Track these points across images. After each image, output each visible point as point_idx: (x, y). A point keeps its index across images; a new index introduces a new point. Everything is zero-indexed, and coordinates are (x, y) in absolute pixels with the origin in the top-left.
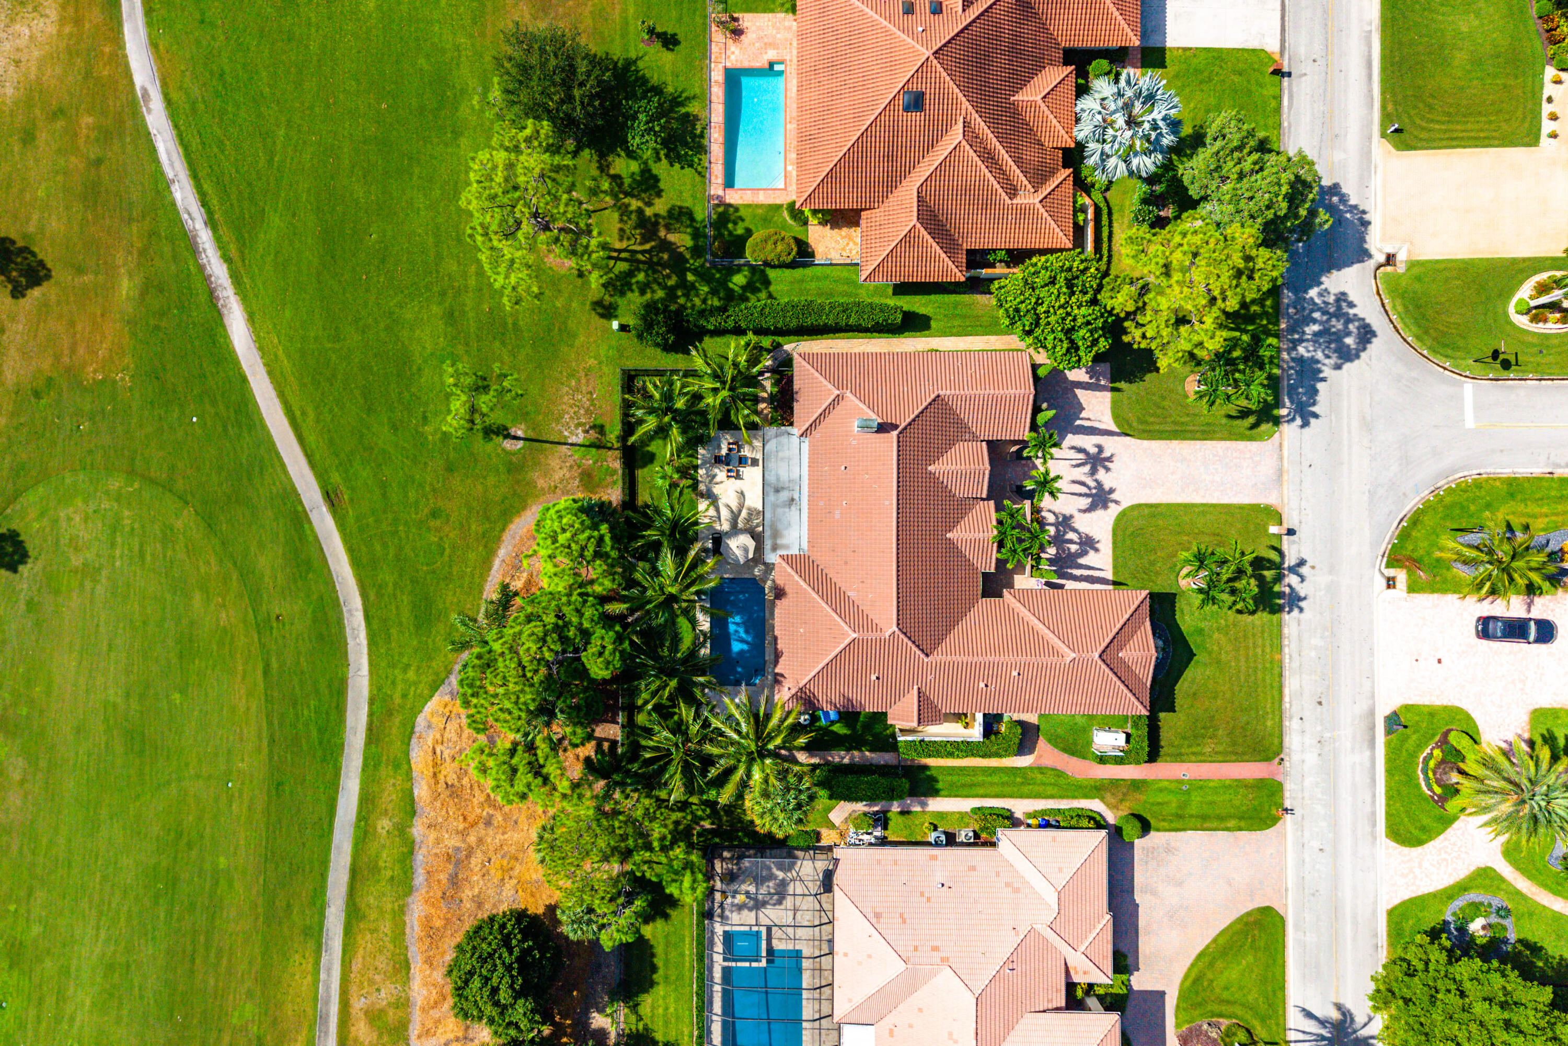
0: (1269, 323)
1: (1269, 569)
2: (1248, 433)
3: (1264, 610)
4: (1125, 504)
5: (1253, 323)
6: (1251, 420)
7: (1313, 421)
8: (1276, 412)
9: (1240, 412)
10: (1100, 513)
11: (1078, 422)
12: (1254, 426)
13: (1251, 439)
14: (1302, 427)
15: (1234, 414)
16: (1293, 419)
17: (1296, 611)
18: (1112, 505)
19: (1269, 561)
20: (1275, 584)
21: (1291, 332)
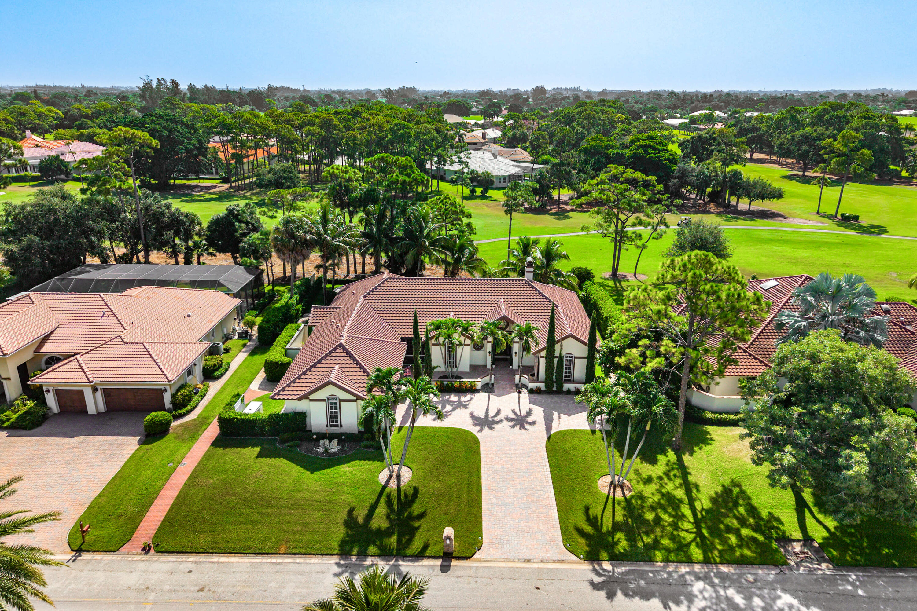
0: (720, 551)
1: (399, 541)
2: (571, 528)
3: (348, 535)
4: (479, 436)
5: (711, 533)
6: (588, 529)
7: (602, 594)
8: (604, 555)
9: (596, 518)
10: (471, 422)
11: (555, 414)
12: (581, 532)
13: (564, 530)
14: (592, 583)
15: (592, 512)
16: (598, 574)
17: (337, 570)
18: (478, 428)
19: (410, 541)
20: (379, 548)
21: (720, 575)
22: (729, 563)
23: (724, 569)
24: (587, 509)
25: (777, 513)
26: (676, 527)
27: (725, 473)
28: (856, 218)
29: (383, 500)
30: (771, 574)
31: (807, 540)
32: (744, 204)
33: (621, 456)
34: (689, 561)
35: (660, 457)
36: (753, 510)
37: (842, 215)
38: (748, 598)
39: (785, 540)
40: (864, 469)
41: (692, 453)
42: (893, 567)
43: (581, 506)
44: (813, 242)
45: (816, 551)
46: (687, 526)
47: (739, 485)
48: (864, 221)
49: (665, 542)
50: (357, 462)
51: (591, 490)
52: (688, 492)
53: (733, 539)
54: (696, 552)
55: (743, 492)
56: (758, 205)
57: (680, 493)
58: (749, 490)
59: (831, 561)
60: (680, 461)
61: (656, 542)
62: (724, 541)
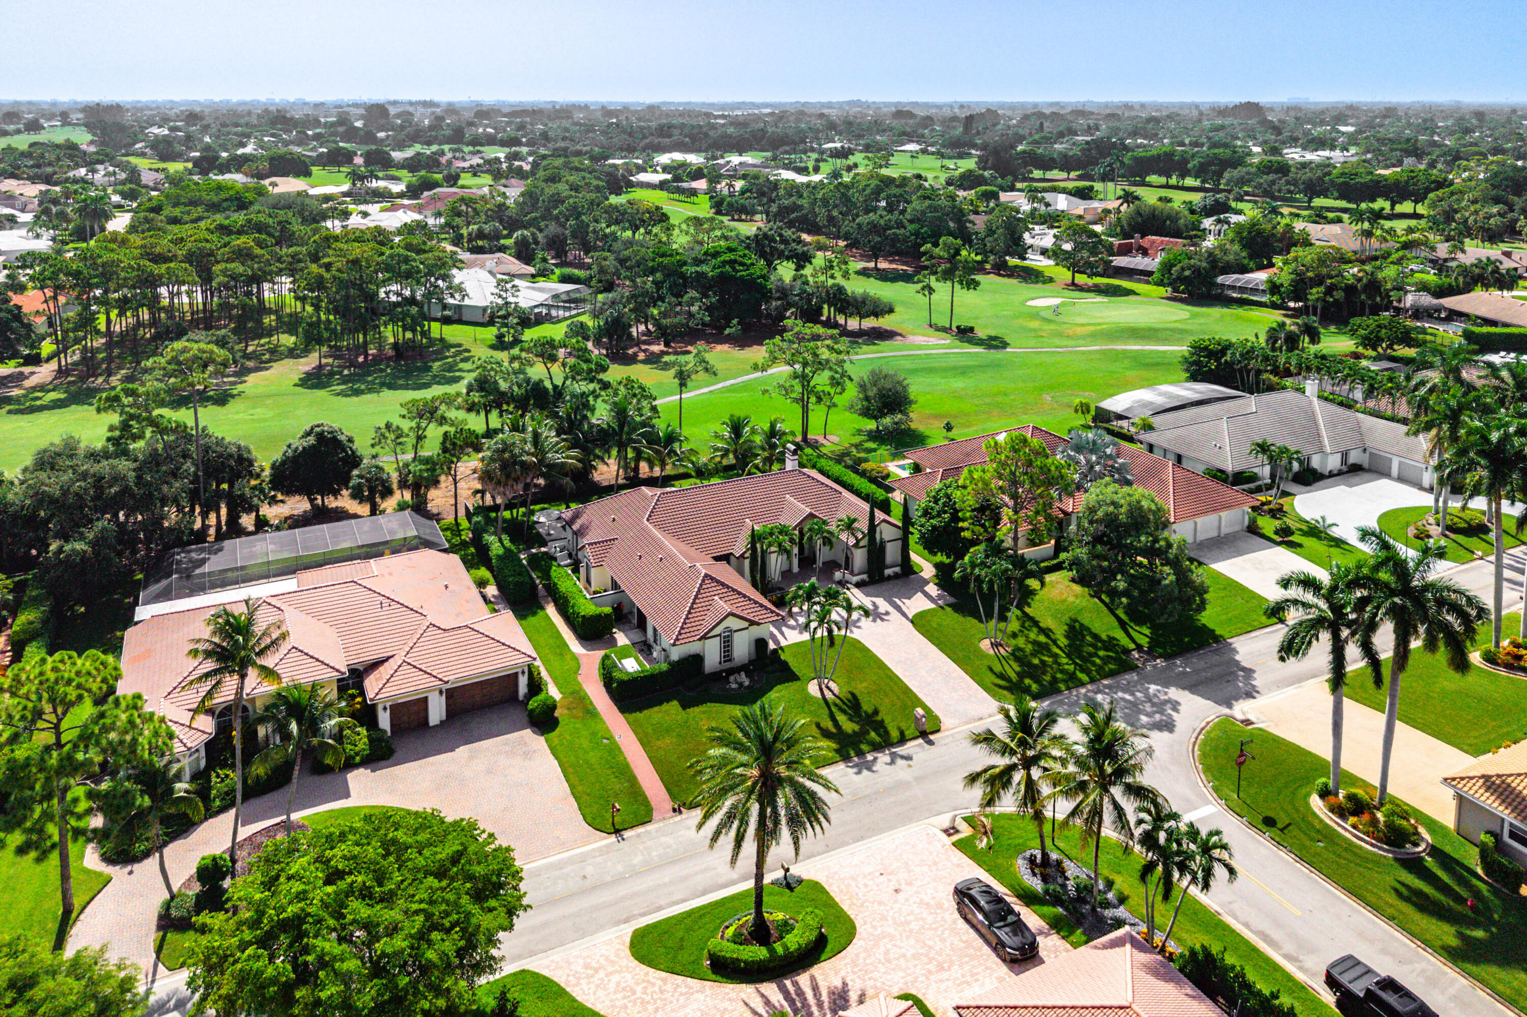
0: (1096, 671)
1: (878, 735)
2: (991, 686)
3: (835, 743)
4: (855, 636)
5: (1082, 660)
6: (1003, 682)
9: (1002, 673)
11: (897, 601)
12: (998, 686)
15: (995, 669)
17: (853, 771)
19: (886, 732)
20: (868, 744)
21: (1105, 686)
22: (1106, 677)
23: (1105, 682)
24: (991, 669)
25: (1112, 634)
26: (1056, 662)
27: (1063, 614)
28: (971, 329)
29: (834, 709)
30: (1134, 676)
31: (1139, 648)
32: (853, 324)
33: (981, 621)
34: (1082, 684)
35: (1009, 614)
36: (1096, 637)
37: (958, 327)
38: (1133, 694)
39: (1127, 652)
40: (1172, 578)
41: (1029, 605)
42: (1196, 649)
43: (985, 669)
44: (955, 368)
45: (1148, 653)
46: (1065, 660)
47: (1076, 621)
48: (981, 333)
49: (1059, 676)
50: (778, 687)
51: (984, 655)
52: (1048, 636)
53: (1098, 661)
54: (1083, 677)
55: (1082, 625)
56: (870, 323)
57: (1042, 639)
58: (1086, 622)
59: (1160, 657)
60: (1026, 614)
61: (1054, 678)
62: (1094, 664)
